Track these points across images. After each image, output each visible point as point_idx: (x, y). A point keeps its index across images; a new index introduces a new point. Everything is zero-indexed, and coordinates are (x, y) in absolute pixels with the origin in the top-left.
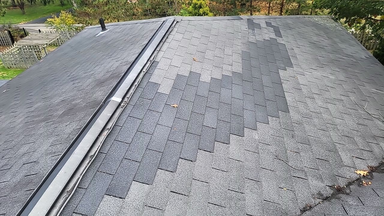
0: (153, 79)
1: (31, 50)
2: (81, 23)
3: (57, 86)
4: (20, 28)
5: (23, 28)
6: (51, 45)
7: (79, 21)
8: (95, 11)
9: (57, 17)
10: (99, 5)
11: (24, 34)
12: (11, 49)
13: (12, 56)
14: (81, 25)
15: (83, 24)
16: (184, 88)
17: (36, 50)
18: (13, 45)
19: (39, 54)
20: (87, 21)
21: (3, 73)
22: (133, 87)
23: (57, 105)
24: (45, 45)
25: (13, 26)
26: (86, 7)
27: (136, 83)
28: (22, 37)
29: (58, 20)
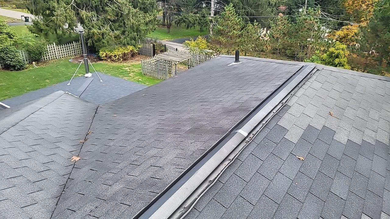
0: (282, 123)
1: (165, 64)
2: (212, 49)
3: (186, 103)
4: (163, 44)
5: (165, 45)
6: (181, 63)
7: (211, 47)
8: (227, 41)
9: (194, 41)
10: (233, 37)
11: (164, 49)
12: (151, 59)
13: (150, 65)
14: (211, 51)
15: (213, 50)
16: (314, 141)
17: (169, 65)
18: (153, 57)
19: (170, 69)
20: (217, 48)
21: (139, 77)
22: (261, 126)
23: (185, 121)
24: (178, 62)
25: (158, 41)
26: (220, 36)
27: (264, 122)
28: (162, 51)
29: (193, 43)
